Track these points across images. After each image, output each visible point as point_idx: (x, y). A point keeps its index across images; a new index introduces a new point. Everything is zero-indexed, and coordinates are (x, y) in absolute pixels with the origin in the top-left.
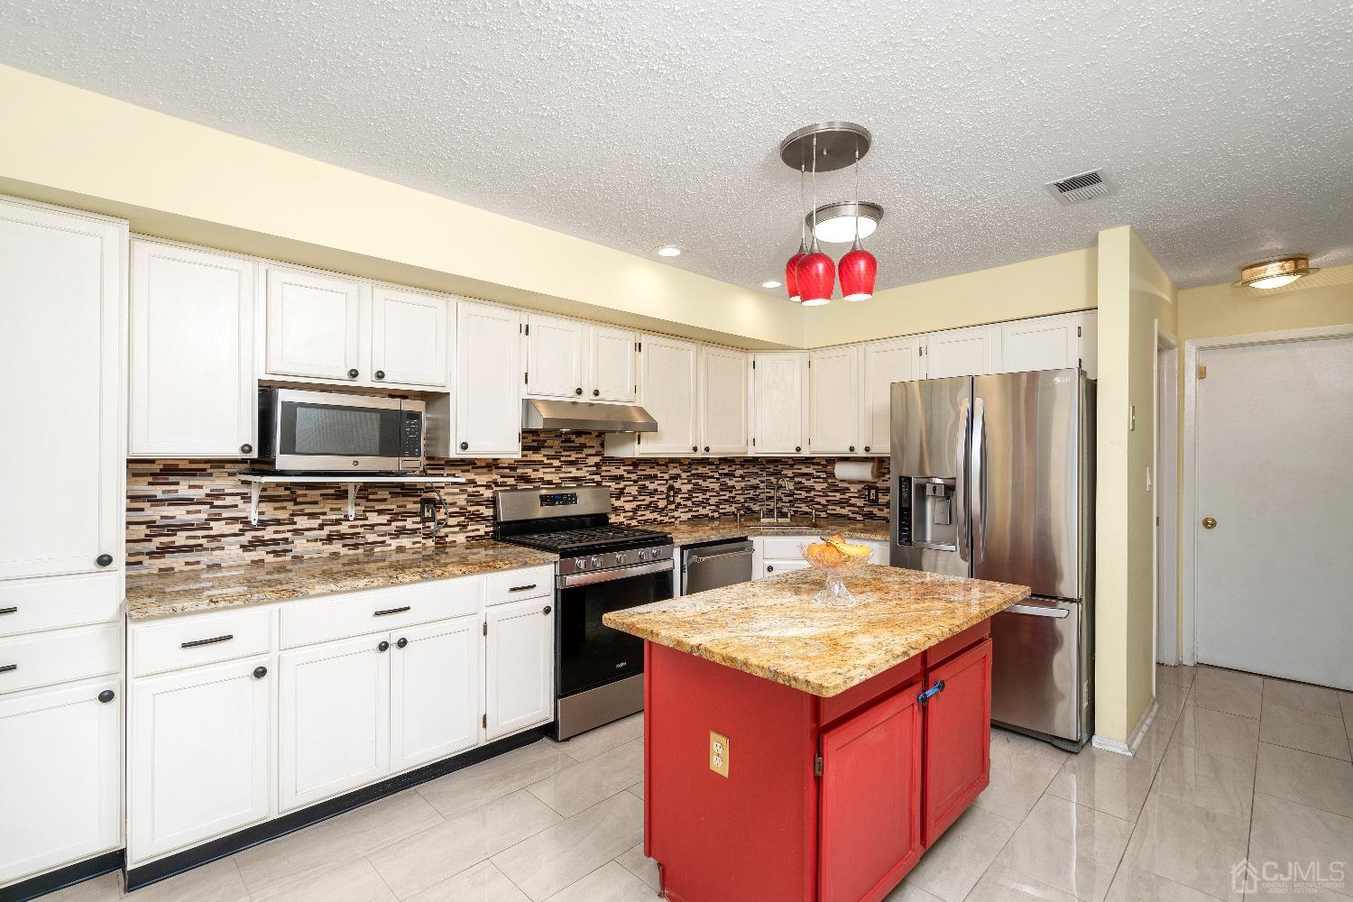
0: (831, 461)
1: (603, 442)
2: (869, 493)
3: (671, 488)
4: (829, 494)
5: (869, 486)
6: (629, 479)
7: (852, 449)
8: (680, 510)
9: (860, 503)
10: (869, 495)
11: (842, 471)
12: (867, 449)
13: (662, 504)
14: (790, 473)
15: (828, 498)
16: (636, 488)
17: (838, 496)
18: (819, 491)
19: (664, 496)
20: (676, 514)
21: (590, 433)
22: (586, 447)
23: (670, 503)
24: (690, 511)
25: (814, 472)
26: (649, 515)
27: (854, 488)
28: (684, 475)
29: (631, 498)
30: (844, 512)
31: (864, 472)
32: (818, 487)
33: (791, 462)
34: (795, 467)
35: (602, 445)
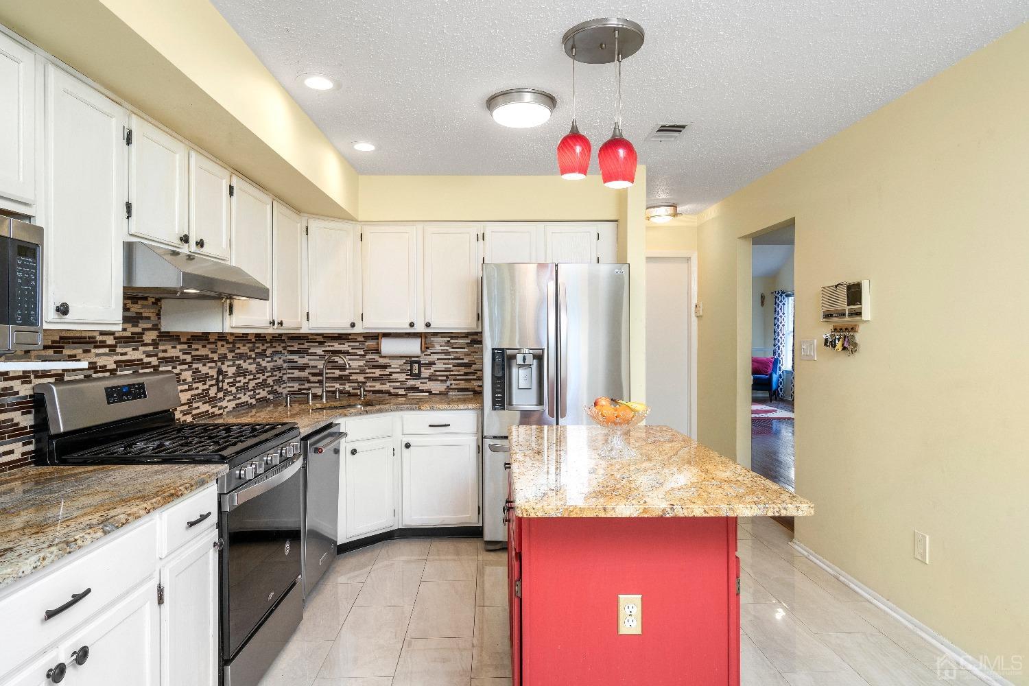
0: (376, 337)
1: (159, 311)
2: (412, 367)
3: (220, 372)
4: (368, 371)
5: (410, 360)
6: (183, 362)
7: (412, 325)
8: (227, 398)
9: (402, 377)
10: (411, 370)
11: (388, 347)
12: (428, 325)
13: (213, 392)
14: (319, 351)
15: (367, 375)
16: (191, 372)
17: (378, 372)
18: (354, 369)
19: (214, 382)
20: (224, 404)
21: (146, 299)
22: (142, 318)
23: (219, 390)
24: (235, 398)
25: (350, 349)
26: (204, 408)
27: (395, 364)
28: (230, 356)
29: (186, 387)
30: (386, 387)
31: (412, 347)
32: (355, 364)
33: (320, 339)
34: (326, 344)
35: (159, 315)
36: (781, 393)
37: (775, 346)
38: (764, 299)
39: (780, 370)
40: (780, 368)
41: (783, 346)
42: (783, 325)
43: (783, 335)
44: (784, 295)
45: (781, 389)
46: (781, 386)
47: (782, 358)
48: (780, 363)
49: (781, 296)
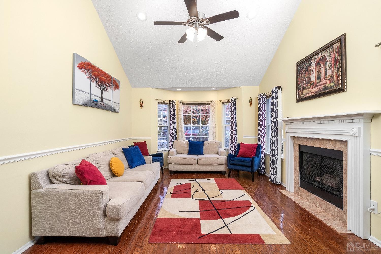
36: (263, 171)
37: (259, 135)
38: (251, 102)
39: (262, 153)
40: (262, 152)
41: (265, 135)
42: (265, 120)
43: (265, 127)
44: (265, 97)
45: (263, 167)
46: (263, 166)
47: (264, 145)
48: (262, 148)
49: (263, 97)
